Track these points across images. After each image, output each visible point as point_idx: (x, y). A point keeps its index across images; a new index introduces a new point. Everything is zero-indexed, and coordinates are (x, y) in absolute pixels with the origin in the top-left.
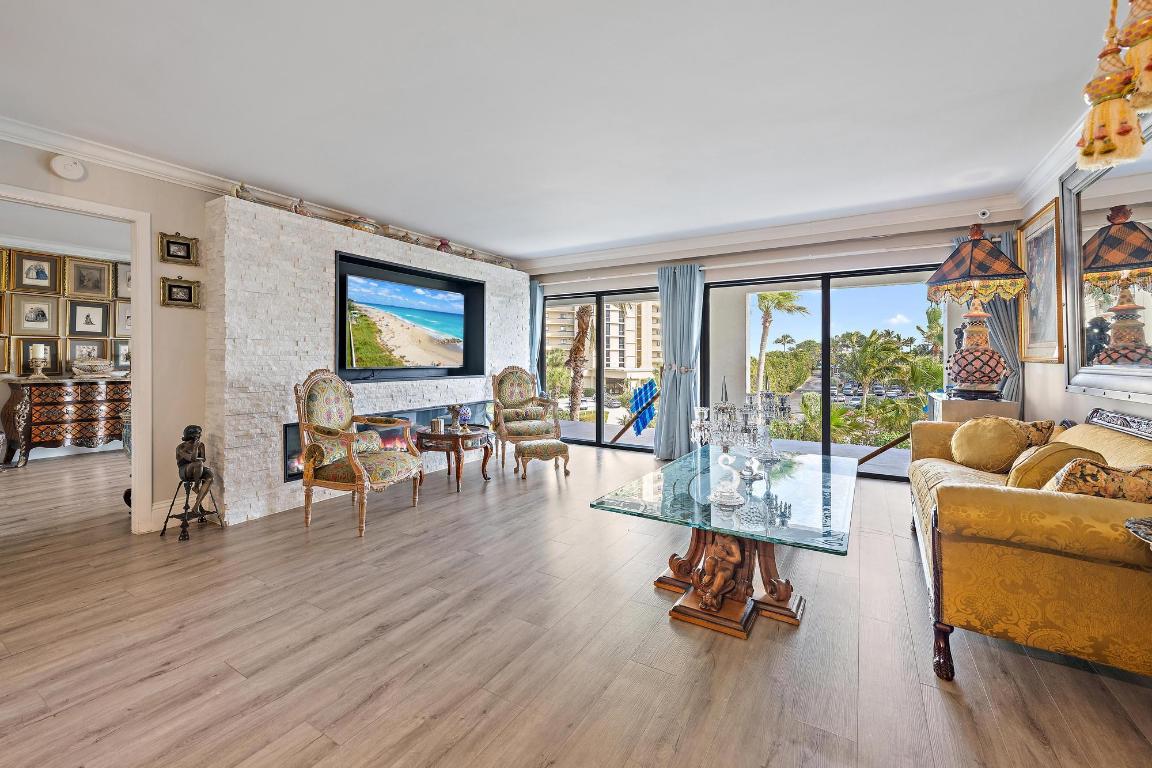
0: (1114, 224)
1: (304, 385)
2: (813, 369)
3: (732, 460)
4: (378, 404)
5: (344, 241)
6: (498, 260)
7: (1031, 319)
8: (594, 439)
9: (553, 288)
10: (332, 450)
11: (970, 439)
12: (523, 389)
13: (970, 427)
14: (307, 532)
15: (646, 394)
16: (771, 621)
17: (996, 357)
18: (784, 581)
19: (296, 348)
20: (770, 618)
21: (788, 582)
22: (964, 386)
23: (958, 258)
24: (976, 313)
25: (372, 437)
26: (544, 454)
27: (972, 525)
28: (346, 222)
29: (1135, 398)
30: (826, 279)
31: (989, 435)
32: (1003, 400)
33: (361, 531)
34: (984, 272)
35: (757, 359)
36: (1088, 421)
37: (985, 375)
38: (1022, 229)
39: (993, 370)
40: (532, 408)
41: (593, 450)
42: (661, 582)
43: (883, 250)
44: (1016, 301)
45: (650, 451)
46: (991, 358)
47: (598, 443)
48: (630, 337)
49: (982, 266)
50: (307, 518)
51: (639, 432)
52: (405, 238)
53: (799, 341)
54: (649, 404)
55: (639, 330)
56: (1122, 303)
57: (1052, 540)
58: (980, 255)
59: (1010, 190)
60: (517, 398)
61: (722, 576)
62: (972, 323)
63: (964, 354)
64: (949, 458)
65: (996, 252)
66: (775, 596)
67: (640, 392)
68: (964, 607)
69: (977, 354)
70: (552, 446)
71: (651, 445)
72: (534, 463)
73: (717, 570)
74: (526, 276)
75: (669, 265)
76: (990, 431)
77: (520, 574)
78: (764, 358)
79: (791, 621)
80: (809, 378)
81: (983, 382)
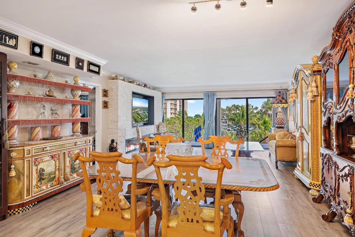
9: (167, 97)
13: (279, 134)
15: (198, 130)
17: (283, 119)
22: (278, 126)
23: (276, 99)
24: (280, 110)
30: (247, 99)
32: (285, 128)
34: (281, 102)
38: (288, 91)
39: (283, 122)
44: (287, 108)
51: (196, 141)
58: (280, 98)
65: (283, 98)
69: (280, 119)
74: (161, 93)
75: (207, 93)
76: (282, 134)
81: (281, 125)
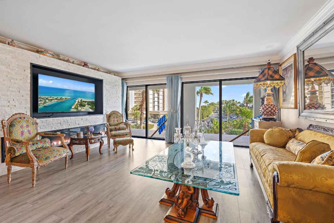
0: (310, 63)
1: (7, 121)
2: (213, 111)
3: (190, 149)
4: (53, 127)
5: (35, 59)
6: (109, 72)
7: (283, 95)
8: (145, 136)
9: (131, 83)
10: (21, 149)
11: (270, 135)
12: (118, 119)
13: (270, 131)
14: (8, 186)
15: (163, 120)
16: (206, 217)
17: (275, 107)
18: (211, 199)
19: (8, 104)
20: (206, 216)
21: (212, 199)
22: (265, 117)
23: (263, 74)
24: (269, 92)
25: (45, 141)
26: (124, 143)
27: (295, 183)
28: (38, 52)
29: (328, 121)
30: (220, 81)
31: (277, 134)
32: (277, 121)
33: (33, 184)
34: (272, 78)
35: (198, 108)
36: (308, 129)
37: (272, 113)
38: (280, 65)
39: (274, 111)
40: (122, 126)
41: (145, 140)
42: (162, 201)
43: (239, 72)
45: (164, 140)
46: (274, 107)
47: (146, 137)
48: (161, 101)
49: (271, 76)
50: (8, 180)
51: (160, 133)
52: (68, 61)
53: (210, 103)
54: (164, 123)
55: (164, 99)
56: (312, 89)
57: (331, 190)
58: (271, 73)
59: (277, 53)
60: (116, 122)
61: (186, 201)
62: (267, 96)
63: (265, 106)
64: (263, 142)
65: (275, 72)
66: (207, 205)
67: (161, 119)
68: (287, 215)
69: (270, 106)
70: (127, 140)
71: (165, 137)
72: (120, 147)
73: (184, 197)
74: (121, 78)
75: (170, 76)
76: (277, 133)
77: (101, 202)
78: (200, 107)
79: (214, 217)
80: (213, 113)
81: (271, 115)
